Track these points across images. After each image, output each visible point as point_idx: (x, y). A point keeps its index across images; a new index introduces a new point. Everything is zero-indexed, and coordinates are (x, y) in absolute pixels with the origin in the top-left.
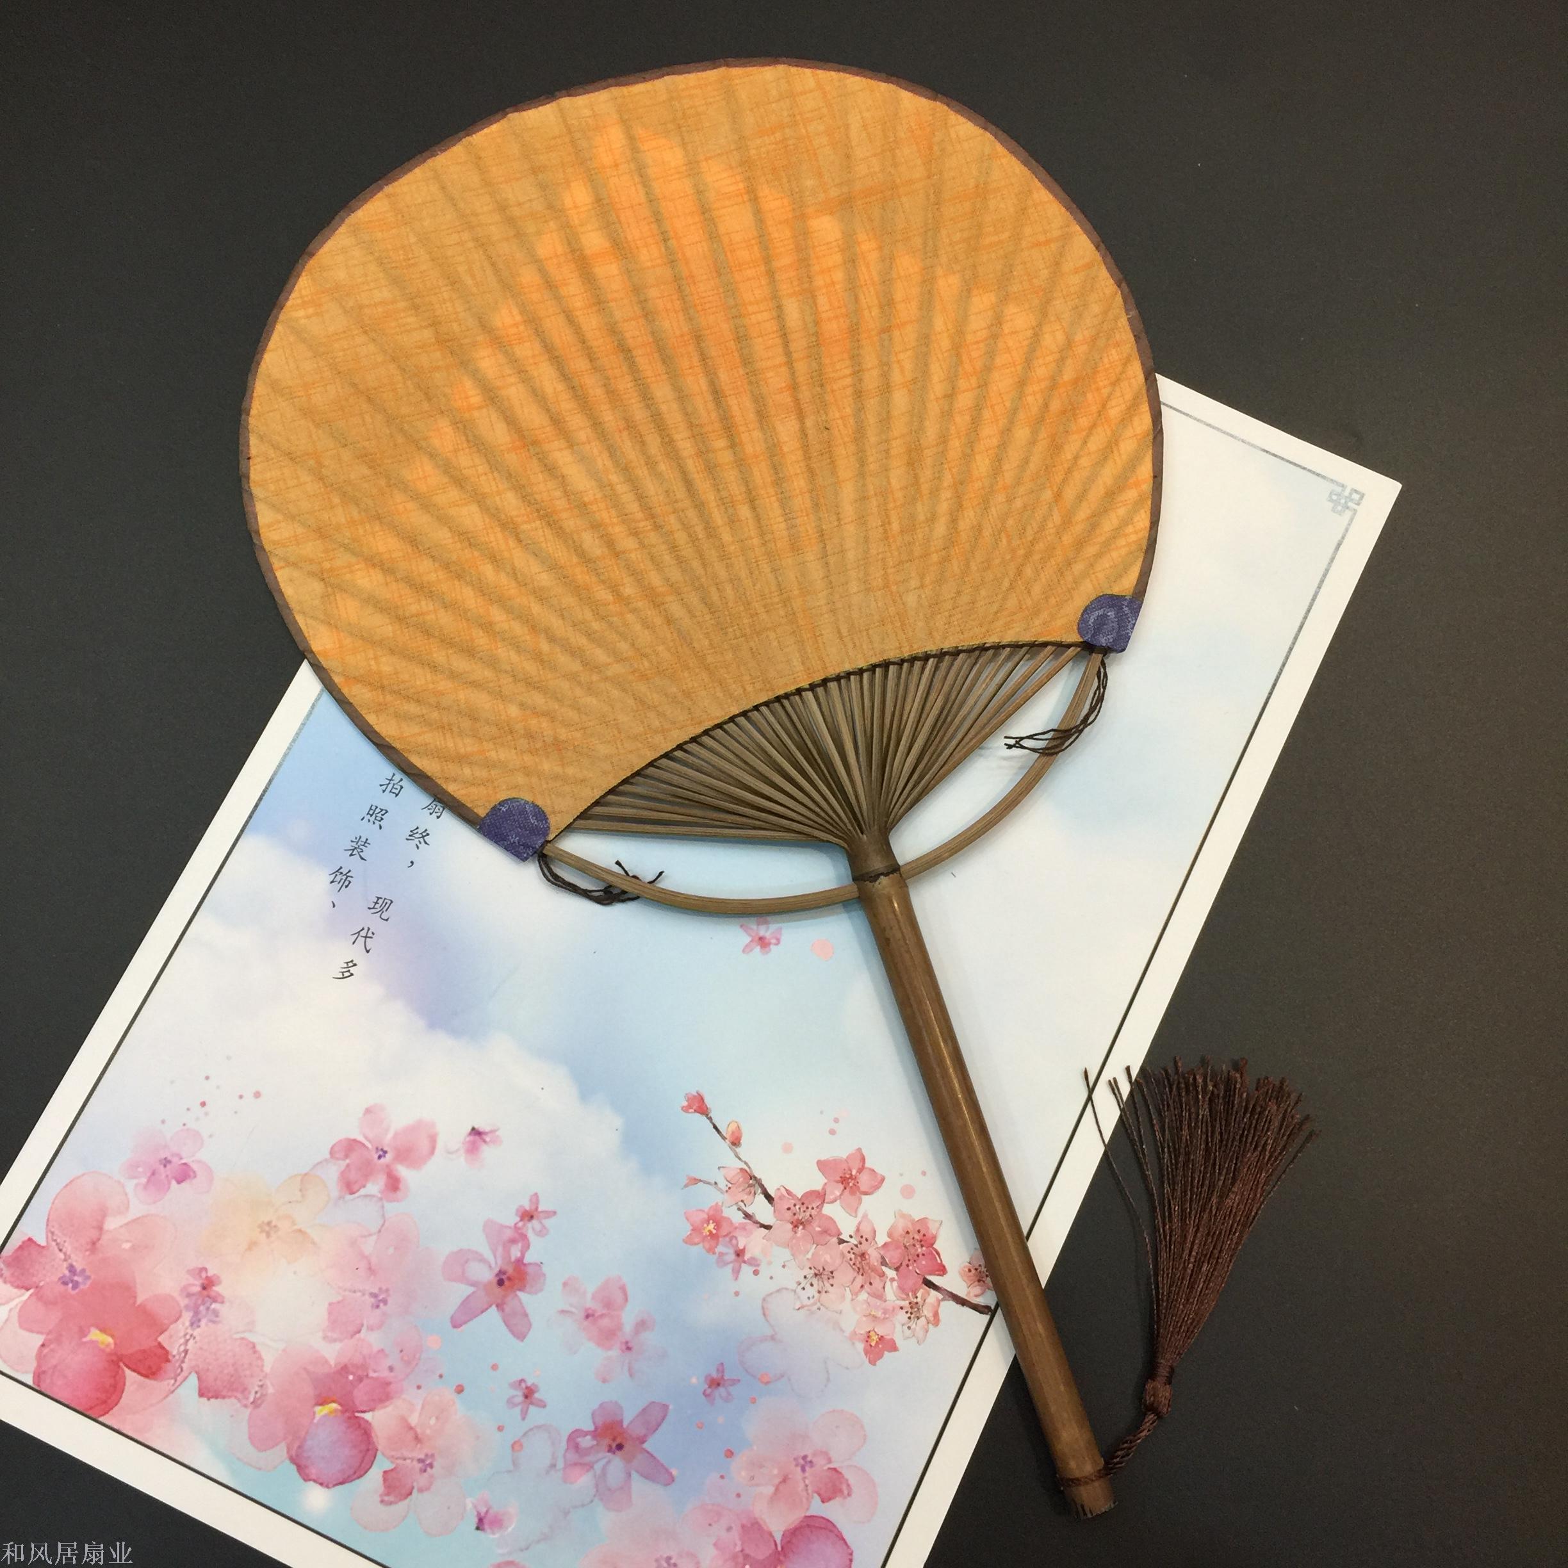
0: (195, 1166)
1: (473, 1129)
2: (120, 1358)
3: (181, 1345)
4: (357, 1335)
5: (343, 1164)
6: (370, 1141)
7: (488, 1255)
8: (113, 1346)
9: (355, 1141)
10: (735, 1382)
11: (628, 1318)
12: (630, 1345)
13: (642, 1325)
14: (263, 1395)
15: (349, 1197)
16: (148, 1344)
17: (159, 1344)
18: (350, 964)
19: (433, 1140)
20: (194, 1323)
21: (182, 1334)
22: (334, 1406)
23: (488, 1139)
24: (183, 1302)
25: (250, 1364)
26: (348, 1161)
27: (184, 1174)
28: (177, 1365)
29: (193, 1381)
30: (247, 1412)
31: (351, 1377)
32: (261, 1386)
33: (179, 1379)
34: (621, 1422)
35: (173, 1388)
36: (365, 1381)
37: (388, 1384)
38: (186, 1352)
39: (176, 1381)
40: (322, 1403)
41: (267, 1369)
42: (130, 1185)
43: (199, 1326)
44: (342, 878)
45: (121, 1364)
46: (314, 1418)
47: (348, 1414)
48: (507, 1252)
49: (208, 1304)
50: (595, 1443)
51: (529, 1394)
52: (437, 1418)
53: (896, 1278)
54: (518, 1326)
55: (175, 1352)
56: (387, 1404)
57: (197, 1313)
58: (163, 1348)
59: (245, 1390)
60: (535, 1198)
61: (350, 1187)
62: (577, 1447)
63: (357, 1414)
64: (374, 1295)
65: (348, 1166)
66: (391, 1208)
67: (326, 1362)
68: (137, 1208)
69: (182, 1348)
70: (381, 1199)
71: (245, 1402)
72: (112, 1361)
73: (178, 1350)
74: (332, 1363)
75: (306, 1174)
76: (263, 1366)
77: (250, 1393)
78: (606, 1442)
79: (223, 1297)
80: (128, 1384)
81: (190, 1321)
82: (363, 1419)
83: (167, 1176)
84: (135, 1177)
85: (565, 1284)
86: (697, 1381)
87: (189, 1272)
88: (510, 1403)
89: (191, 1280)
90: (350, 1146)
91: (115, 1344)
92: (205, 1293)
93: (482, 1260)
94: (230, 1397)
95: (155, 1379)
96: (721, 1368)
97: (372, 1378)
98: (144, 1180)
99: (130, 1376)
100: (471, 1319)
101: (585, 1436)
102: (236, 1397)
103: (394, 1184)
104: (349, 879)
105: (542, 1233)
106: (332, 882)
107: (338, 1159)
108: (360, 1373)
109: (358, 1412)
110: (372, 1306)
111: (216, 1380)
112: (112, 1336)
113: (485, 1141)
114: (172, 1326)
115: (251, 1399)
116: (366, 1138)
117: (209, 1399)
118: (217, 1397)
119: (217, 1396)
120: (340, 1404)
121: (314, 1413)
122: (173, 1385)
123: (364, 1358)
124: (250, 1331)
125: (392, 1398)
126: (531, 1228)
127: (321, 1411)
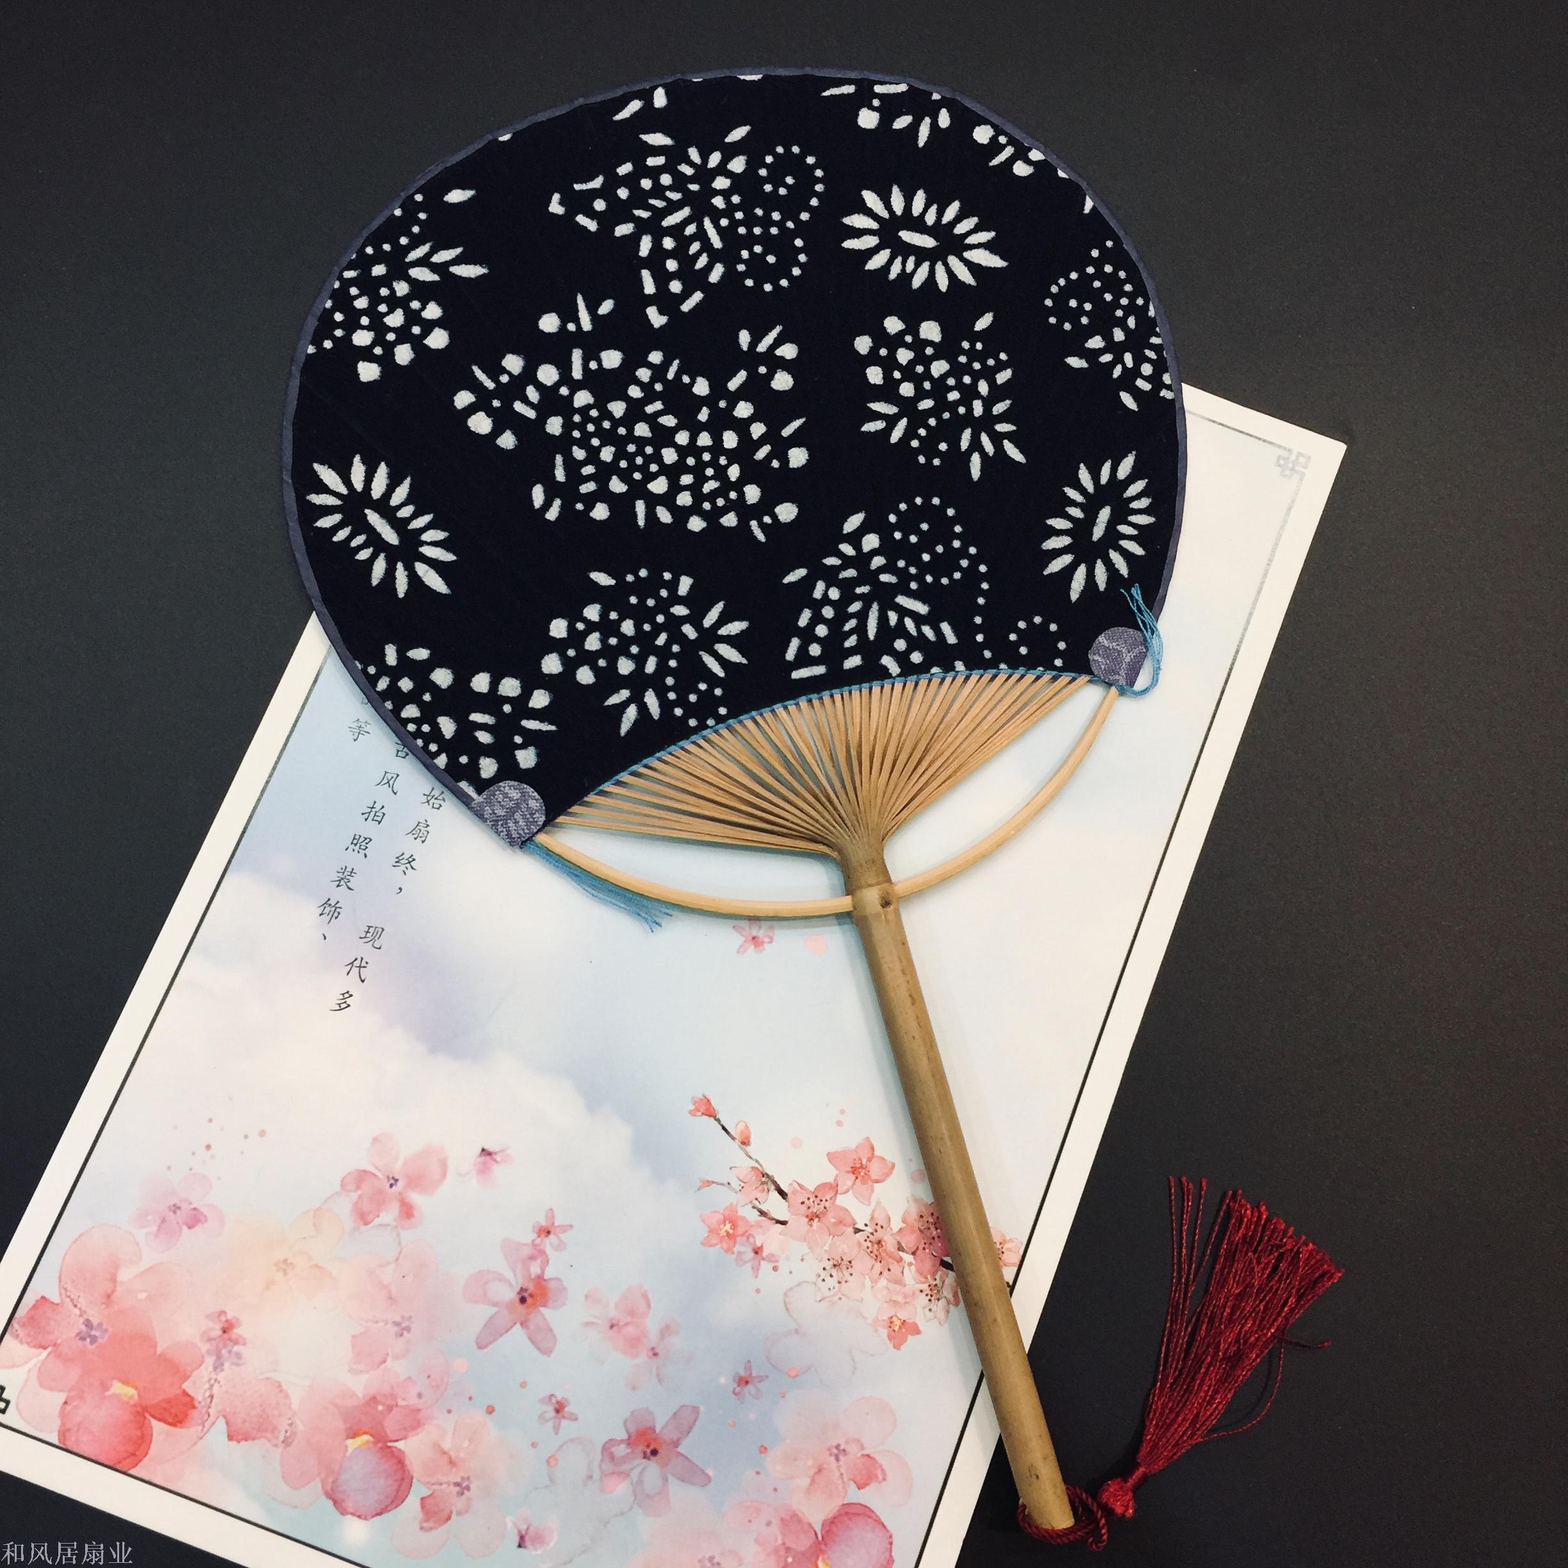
0: (204, 1210)
1: (483, 1150)
2: (145, 1409)
3: (206, 1391)
4: (384, 1365)
5: (354, 1196)
6: (379, 1170)
7: (509, 1274)
8: (136, 1397)
9: (365, 1171)
10: (761, 1379)
11: (652, 1324)
12: (657, 1351)
13: (666, 1331)
14: (294, 1434)
15: (363, 1228)
16: (173, 1392)
17: (184, 1391)
18: (346, 995)
19: (443, 1164)
20: (218, 1366)
21: (205, 1379)
22: (366, 1437)
23: (498, 1158)
24: (205, 1347)
25: (278, 1404)
26: (359, 1192)
27: (195, 1219)
28: (204, 1410)
29: (221, 1426)
30: (279, 1450)
31: (380, 1408)
32: (291, 1425)
33: (207, 1424)
34: (653, 1429)
35: (201, 1435)
36: (395, 1410)
37: (419, 1410)
38: (212, 1397)
39: (204, 1427)
40: (354, 1435)
41: (295, 1406)
42: (140, 1235)
43: (222, 1370)
44: (331, 910)
45: (147, 1415)
46: (347, 1451)
47: (380, 1445)
48: (527, 1269)
49: (230, 1348)
50: (629, 1450)
51: (559, 1409)
52: (470, 1440)
53: (914, 1263)
54: (543, 1342)
55: (200, 1398)
56: (419, 1430)
57: (219, 1357)
58: (190, 1396)
59: (274, 1430)
60: (551, 1214)
61: (363, 1218)
62: (612, 1457)
63: (390, 1444)
64: (396, 1324)
65: (360, 1197)
66: (407, 1235)
67: (354, 1394)
68: (149, 1257)
69: (207, 1394)
70: (396, 1227)
71: (275, 1442)
72: (138, 1412)
73: (204, 1395)
74: (360, 1395)
75: (319, 1209)
76: (291, 1403)
77: (280, 1432)
78: (641, 1448)
79: (245, 1339)
80: (154, 1435)
81: (214, 1364)
82: (396, 1447)
83: (178, 1223)
84: (145, 1227)
85: (587, 1297)
86: (725, 1381)
87: (208, 1317)
88: (542, 1418)
89: (210, 1324)
90: (362, 1177)
91: (139, 1396)
92: (226, 1336)
93: (502, 1279)
94: (259, 1438)
95: (182, 1427)
96: (748, 1366)
97: (402, 1406)
98: (154, 1229)
99: (157, 1426)
100: (495, 1340)
101: (619, 1445)
102: (266, 1438)
103: (407, 1211)
104: (338, 910)
105: (561, 1246)
106: (321, 915)
107: (350, 1191)
108: (390, 1402)
109: (391, 1441)
110: (396, 1335)
111: (244, 1422)
112: (136, 1388)
113: (495, 1161)
114: (195, 1373)
115: (282, 1438)
116: (377, 1168)
117: (239, 1442)
118: (246, 1440)
119: (246, 1438)
120: (371, 1435)
121: (346, 1447)
122: (202, 1430)
123: (392, 1387)
124: (275, 1371)
125: (424, 1424)
126: (548, 1244)
127: (353, 1444)
